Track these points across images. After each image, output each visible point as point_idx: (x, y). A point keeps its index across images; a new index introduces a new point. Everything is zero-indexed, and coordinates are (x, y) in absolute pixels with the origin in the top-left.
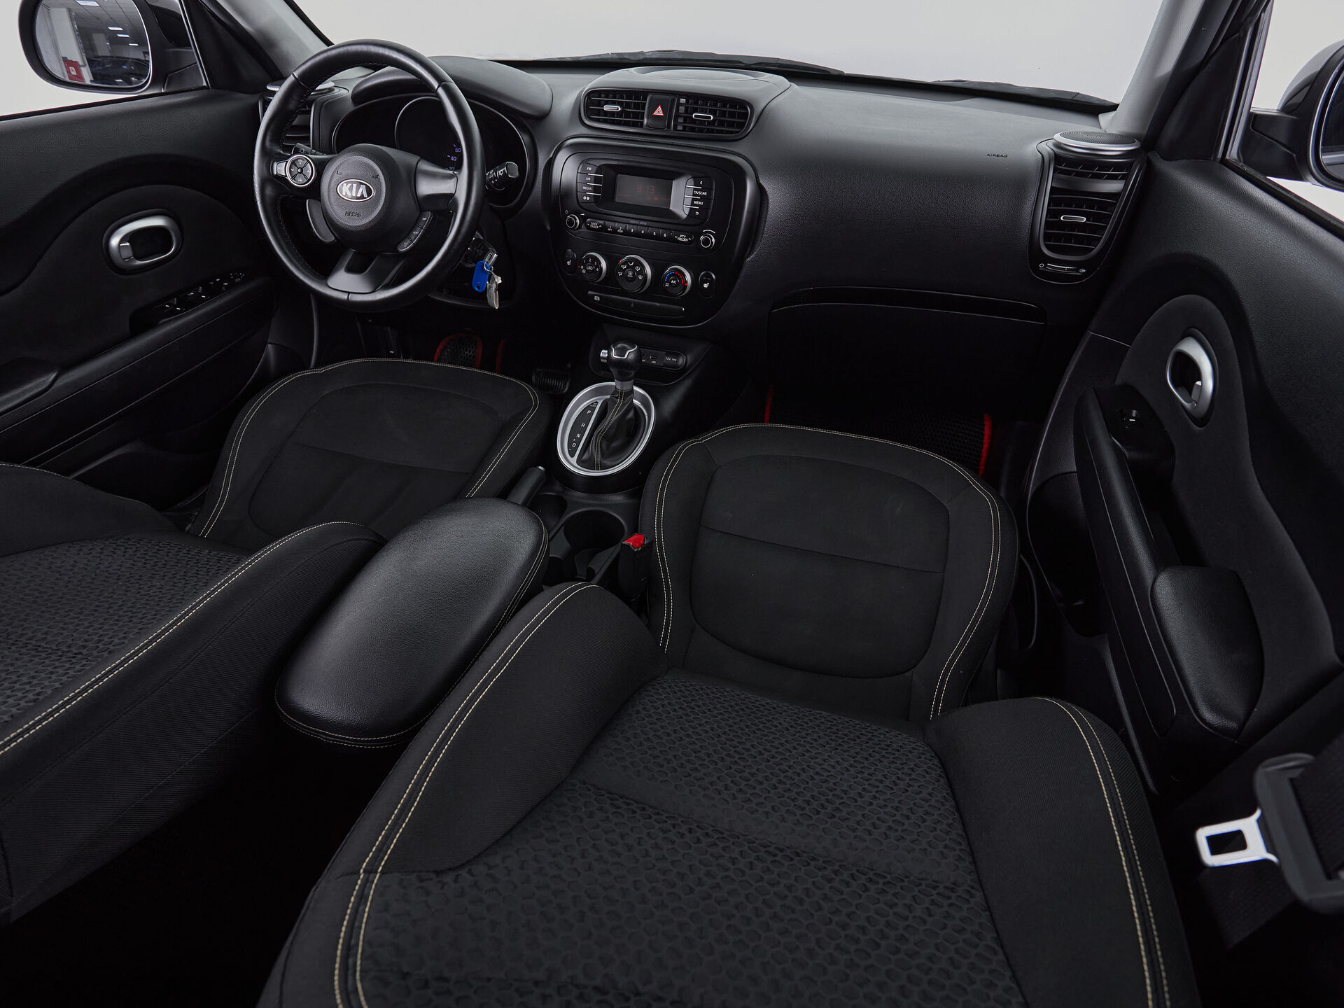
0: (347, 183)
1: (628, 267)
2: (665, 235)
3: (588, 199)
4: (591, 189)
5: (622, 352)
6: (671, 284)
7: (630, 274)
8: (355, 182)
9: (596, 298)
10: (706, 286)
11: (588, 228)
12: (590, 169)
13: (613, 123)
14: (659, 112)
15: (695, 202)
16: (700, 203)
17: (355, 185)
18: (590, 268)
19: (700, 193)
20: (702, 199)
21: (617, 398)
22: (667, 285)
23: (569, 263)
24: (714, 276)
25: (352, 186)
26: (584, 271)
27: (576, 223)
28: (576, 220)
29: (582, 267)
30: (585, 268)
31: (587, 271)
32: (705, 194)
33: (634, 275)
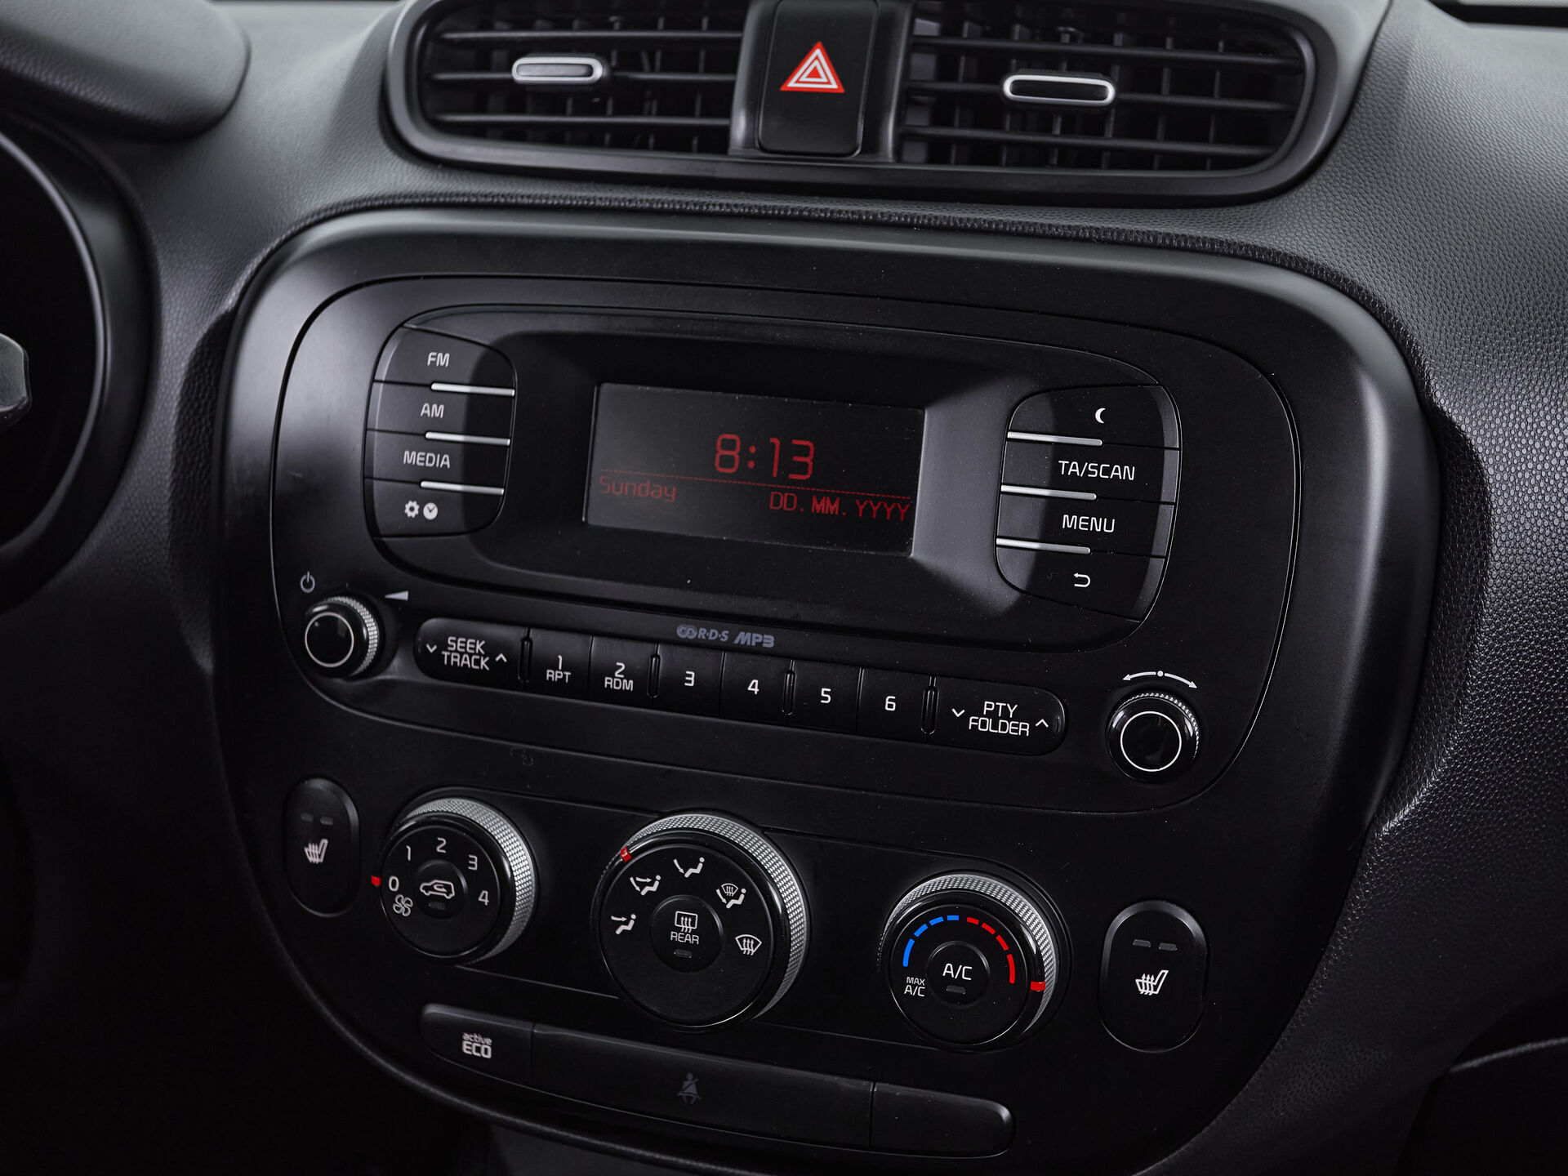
1: (672, 883)
2: (890, 704)
3: (431, 512)
4: (446, 461)
6: (936, 983)
7: (686, 928)
9: (477, 1046)
11: (432, 665)
12: (443, 359)
13: (553, 137)
15: (1069, 521)
16: (1098, 525)
18: (439, 888)
19: (1095, 470)
20: (1110, 498)
22: (914, 986)
24: (1190, 923)
26: (403, 906)
27: (362, 644)
28: (358, 623)
29: (394, 883)
30: (409, 889)
31: (420, 902)
32: (1128, 473)
33: (705, 928)
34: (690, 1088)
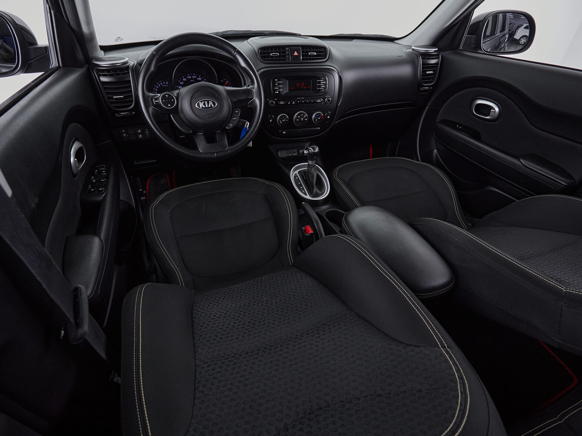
0: (201, 102)
1: (301, 116)
2: (312, 101)
3: (278, 92)
4: (278, 88)
5: (314, 149)
6: (318, 119)
7: (302, 119)
8: (206, 101)
9: (284, 133)
10: (328, 117)
11: (279, 104)
12: (277, 80)
13: (275, 60)
14: (296, 54)
16: (324, 86)
17: (206, 102)
18: (284, 120)
19: (323, 83)
21: (311, 168)
23: (271, 121)
24: (330, 113)
25: (204, 103)
28: (274, 102)
30: (281, 121)
31: (282, 122)
32: (325, 82)
33: (303, 119)
34: (300, 132)
